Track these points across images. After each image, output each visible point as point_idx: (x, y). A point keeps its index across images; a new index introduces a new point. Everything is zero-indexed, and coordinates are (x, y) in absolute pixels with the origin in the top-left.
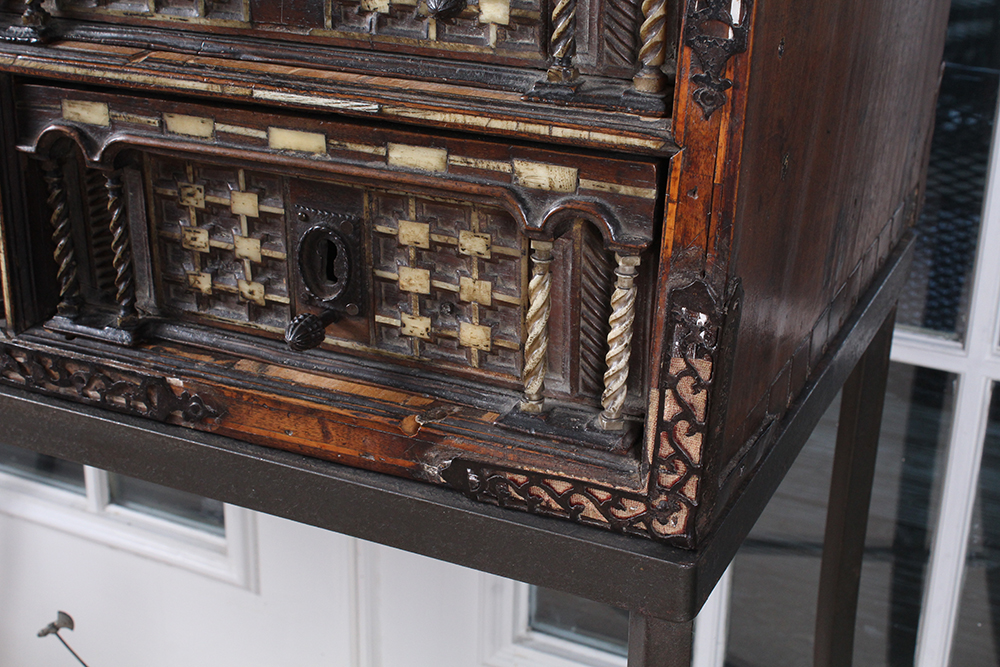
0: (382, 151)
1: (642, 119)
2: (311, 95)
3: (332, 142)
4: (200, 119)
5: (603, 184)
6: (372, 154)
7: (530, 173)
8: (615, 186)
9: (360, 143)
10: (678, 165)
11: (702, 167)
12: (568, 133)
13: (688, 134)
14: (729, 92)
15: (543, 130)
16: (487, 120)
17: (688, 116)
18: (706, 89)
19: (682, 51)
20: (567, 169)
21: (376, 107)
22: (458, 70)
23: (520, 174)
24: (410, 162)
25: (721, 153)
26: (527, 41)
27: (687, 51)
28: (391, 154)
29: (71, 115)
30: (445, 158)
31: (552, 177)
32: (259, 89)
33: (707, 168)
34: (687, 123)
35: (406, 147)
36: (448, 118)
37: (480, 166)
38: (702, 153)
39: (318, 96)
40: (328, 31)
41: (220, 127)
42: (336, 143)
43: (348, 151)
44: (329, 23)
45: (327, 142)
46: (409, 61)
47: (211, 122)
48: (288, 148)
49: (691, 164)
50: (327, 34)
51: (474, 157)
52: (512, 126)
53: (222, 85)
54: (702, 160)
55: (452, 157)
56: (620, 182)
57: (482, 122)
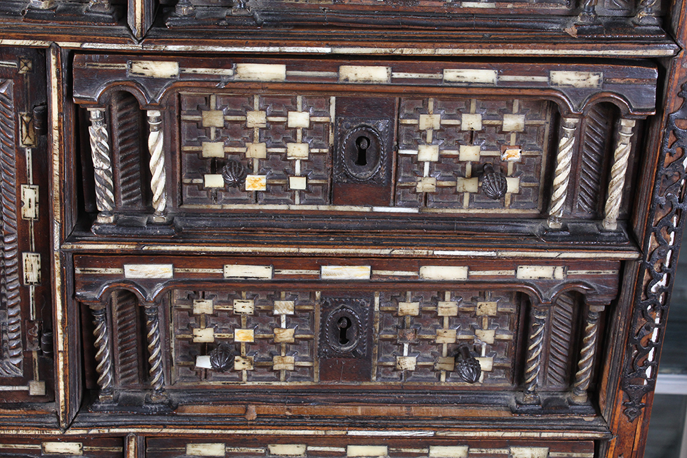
0: (425, 451)
1: (586, 419)
2: (387, 431)
3: (391, 449)
4: (296, 445)
5: (563, 453)
6: (419, 453)
7: (520, 453)
8: (570, 454)
9: (411, 448)
10: (614, 444)
11: (626, 444)
12: (551, 435)
13: (619, 429)
14: (643, 409)
15: (536, 435)
16: (502, 433)
17: (620, 421)
18: (632, 409)
19: (618, 392)
20: (542, 449)
21: (433, 433)
22: (461, 396)
23: (514, 454)
24: (443, 454)
25: (638, 436)
26: (500, 377)
27: (621, 392)
28: (431, 452)
29: (194, 452)
30: (467, 450)
31: (533, 453)
32: (351, 430)
33: (629, 444)
34: (619, 424)
35: (442, 447)
36: (478, 434)
37: (489, 452)
38: (627, 437)
39: (393, 430)
40: (375, 381)
41: (310, 448)
42: (394, 449)
43: (403, 453)
44: (374, 378)
45: (388, 449)
46: (428, 395)
47: (304, 446)
48: (361, 455)
49: (620, 443)
50: (373, 384)
51: (485, 448)
52: (517, 434)
53: (325, 431)
54: (627, 441)
55: (471, 450)
56: (573, 452)
57: (499, 434)
